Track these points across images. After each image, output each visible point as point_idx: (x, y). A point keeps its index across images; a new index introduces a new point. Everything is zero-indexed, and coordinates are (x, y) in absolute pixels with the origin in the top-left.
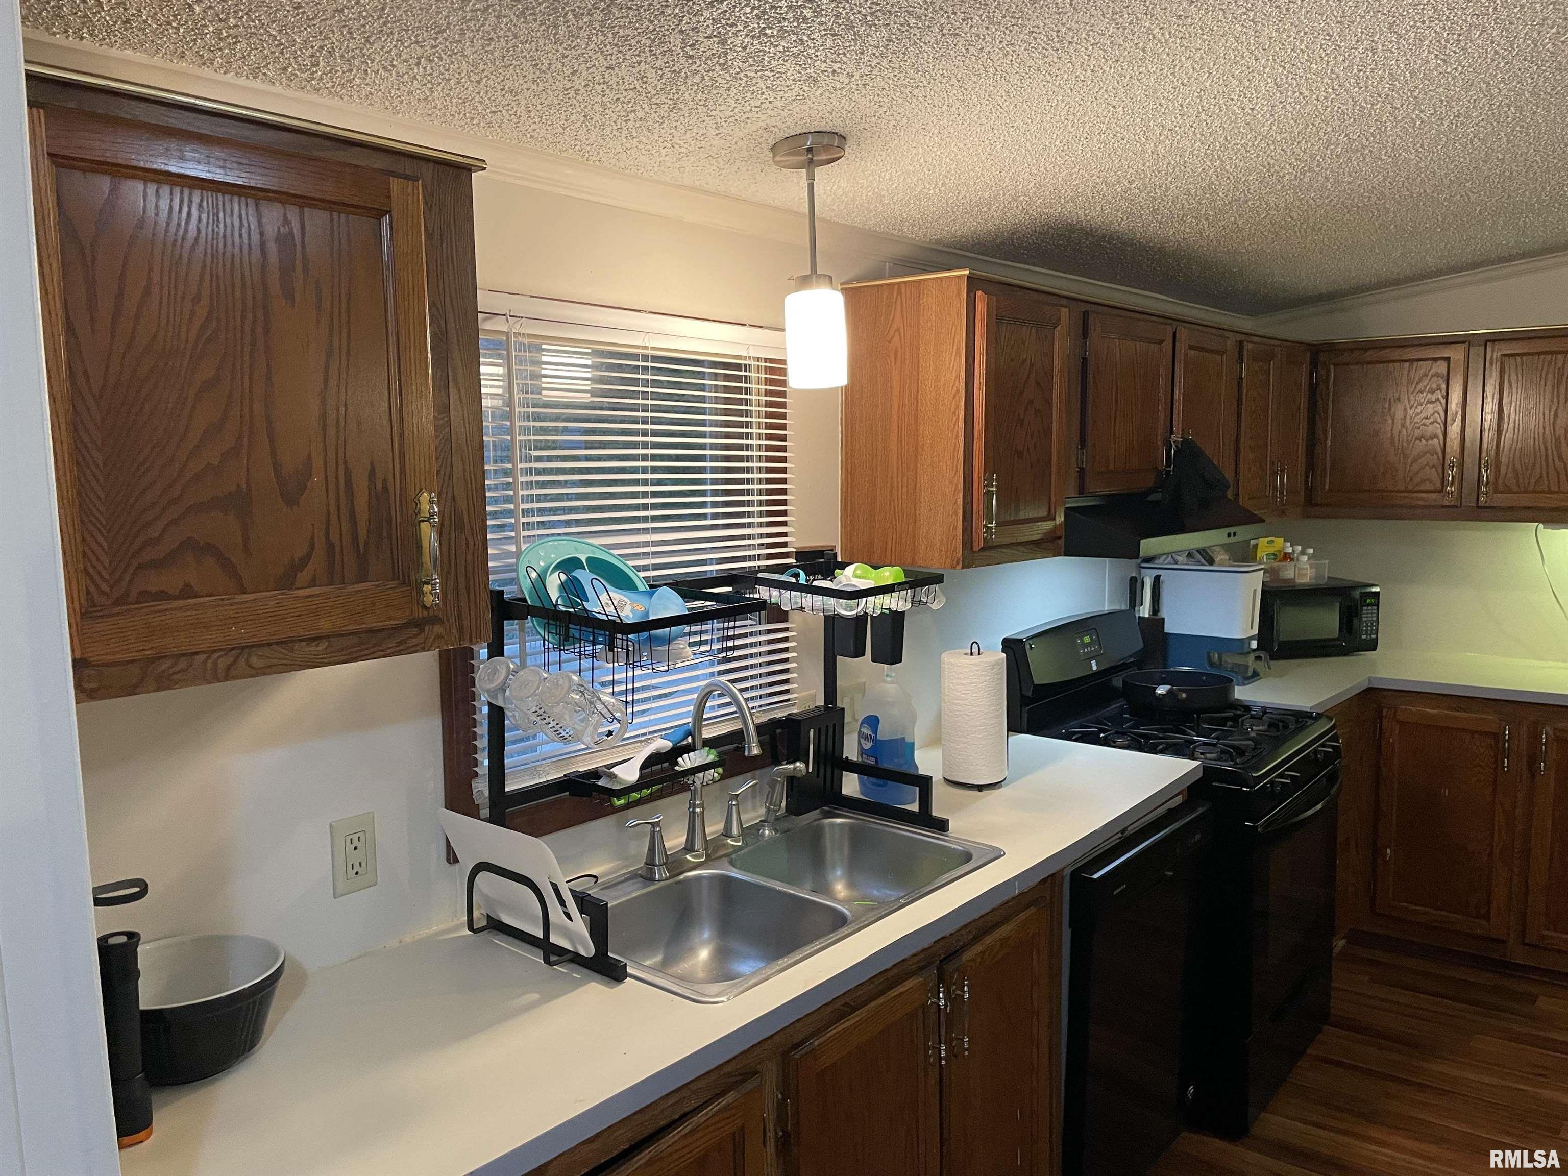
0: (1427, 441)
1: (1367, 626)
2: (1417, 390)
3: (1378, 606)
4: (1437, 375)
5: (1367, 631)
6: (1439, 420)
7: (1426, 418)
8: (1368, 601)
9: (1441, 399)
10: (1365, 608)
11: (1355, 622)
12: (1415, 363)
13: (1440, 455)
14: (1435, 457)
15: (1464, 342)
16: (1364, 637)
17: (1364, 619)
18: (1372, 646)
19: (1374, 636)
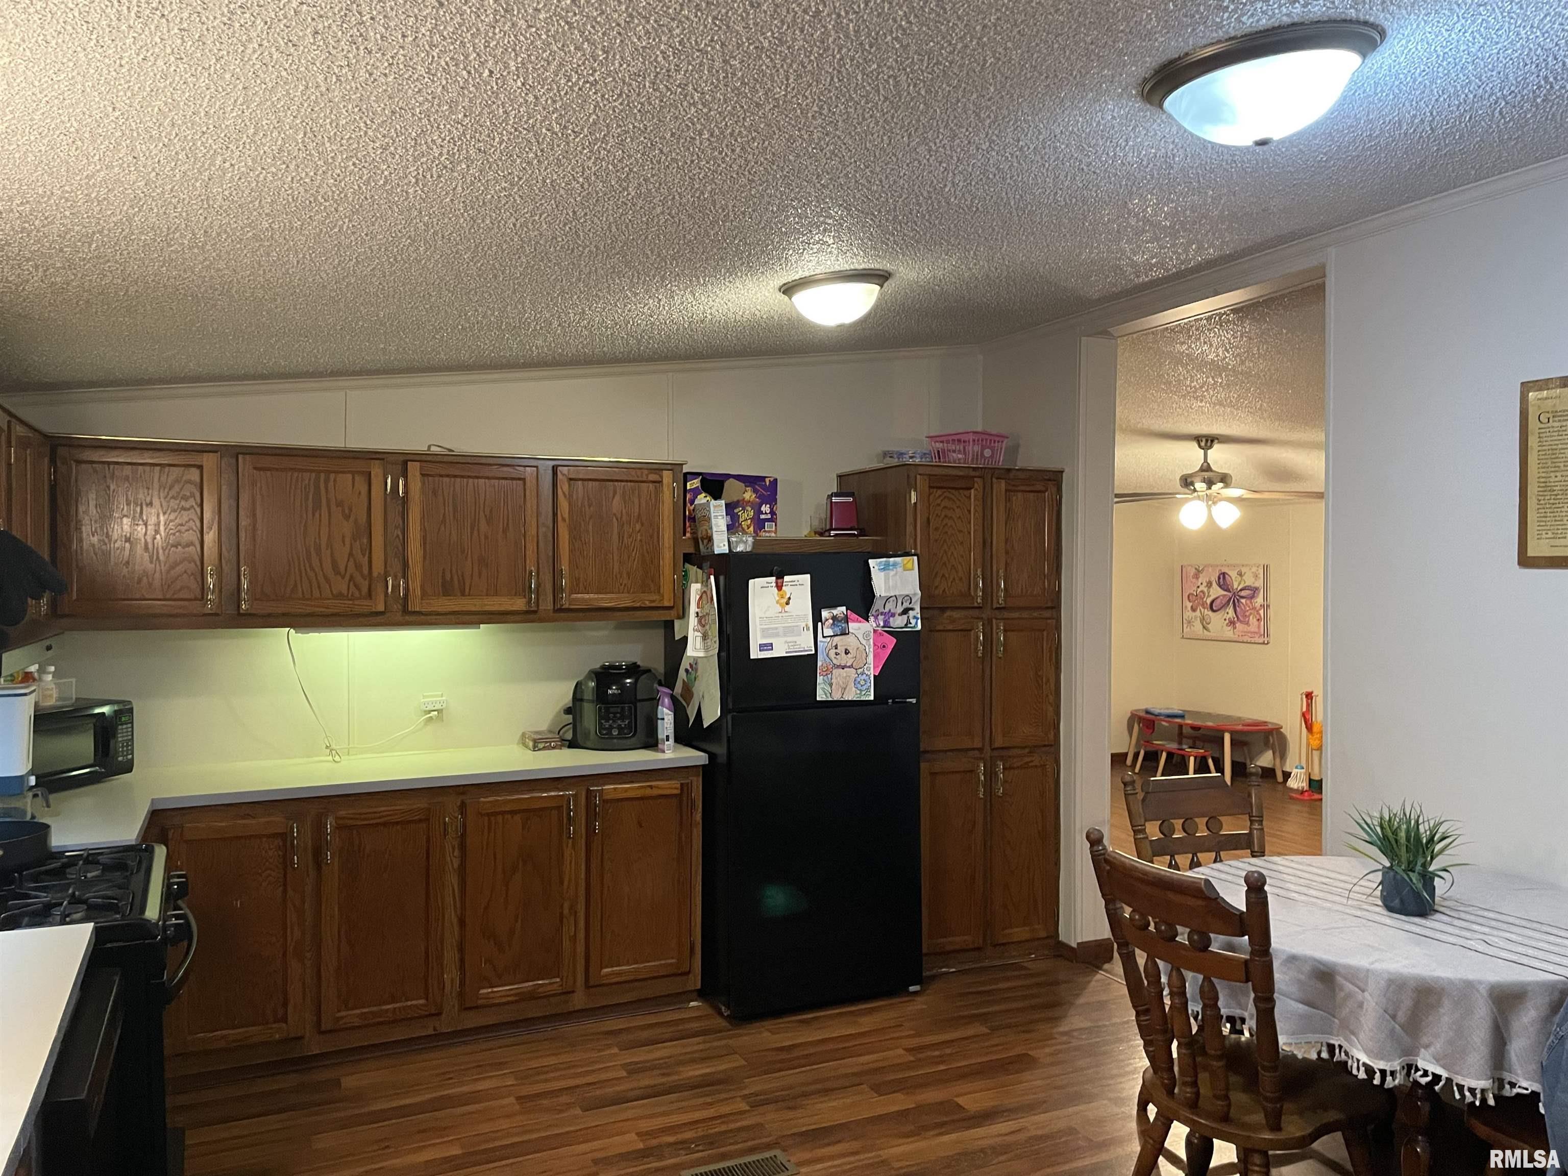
0: (183, 548)
1: (123, 747)
2: (170, 495)
3: (132, 723)
4: (189, 482)
5: (123, 751)
6: (194, 528)
7: (182, 525)
8: (123, 719)
9: (196, 507)
10: (120, 727)
11: (112, 743)
12: (167, 469)
13: (199, 563)
14: (193, 565)
15: (216, 452)
16: (120, 759)
17: (120, 739)
18: (128, 768)
19: (130, 757)
